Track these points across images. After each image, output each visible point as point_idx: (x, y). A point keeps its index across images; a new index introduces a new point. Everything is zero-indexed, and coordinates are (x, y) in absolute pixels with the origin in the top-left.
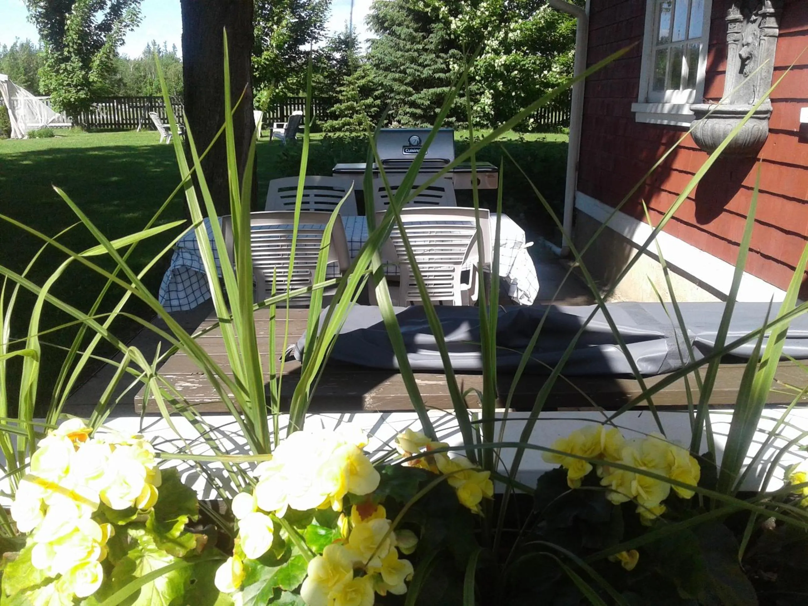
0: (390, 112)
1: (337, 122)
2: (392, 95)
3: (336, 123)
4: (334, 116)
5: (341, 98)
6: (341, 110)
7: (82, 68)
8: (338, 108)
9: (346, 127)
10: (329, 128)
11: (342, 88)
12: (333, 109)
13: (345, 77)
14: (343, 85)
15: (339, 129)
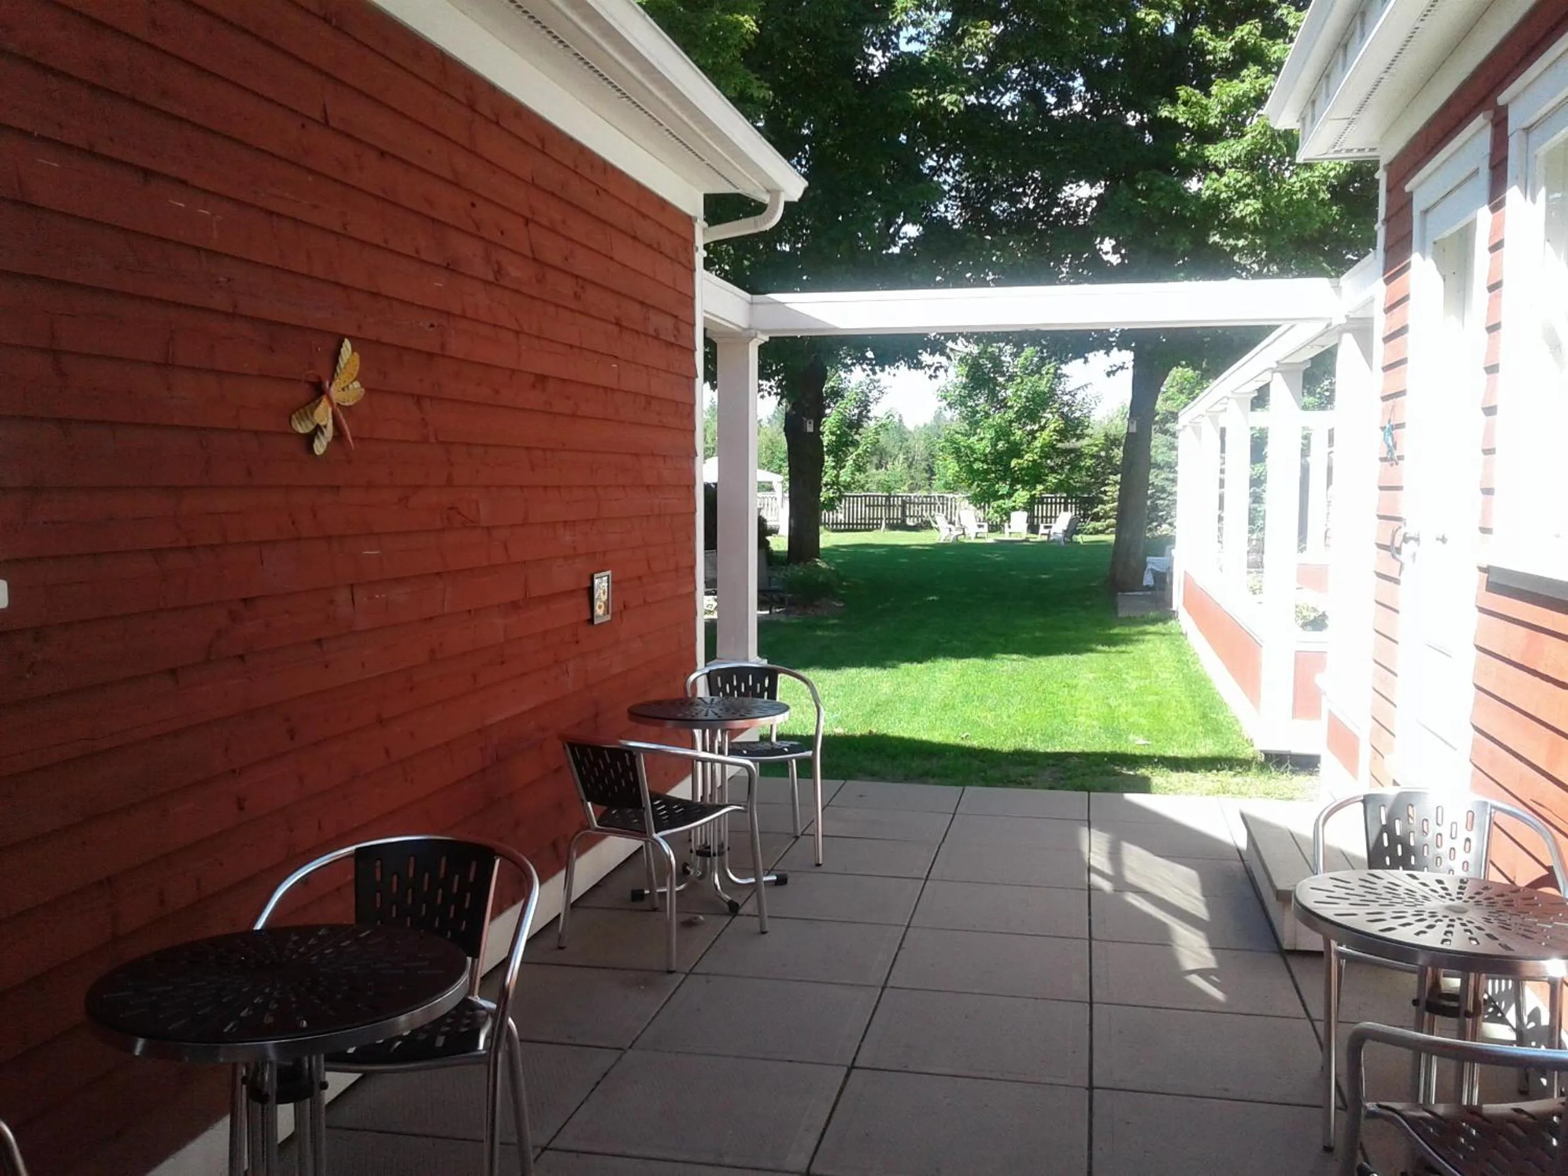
0: (1161, 514)
1: (1099, 523)
2: (1164, 496)
3: (1099, 525)
4: (1096, 518)
5: (1106, 498)
6: (1106, 512)
7: (834, 468)
8: (1102, 509)
9: (1110, 529)
10: (1091, 530)
11: (1107, 488)
12: (1095, 510)
13: (1111, 477)
14: (1108, 484)
15: (1102, 532)
